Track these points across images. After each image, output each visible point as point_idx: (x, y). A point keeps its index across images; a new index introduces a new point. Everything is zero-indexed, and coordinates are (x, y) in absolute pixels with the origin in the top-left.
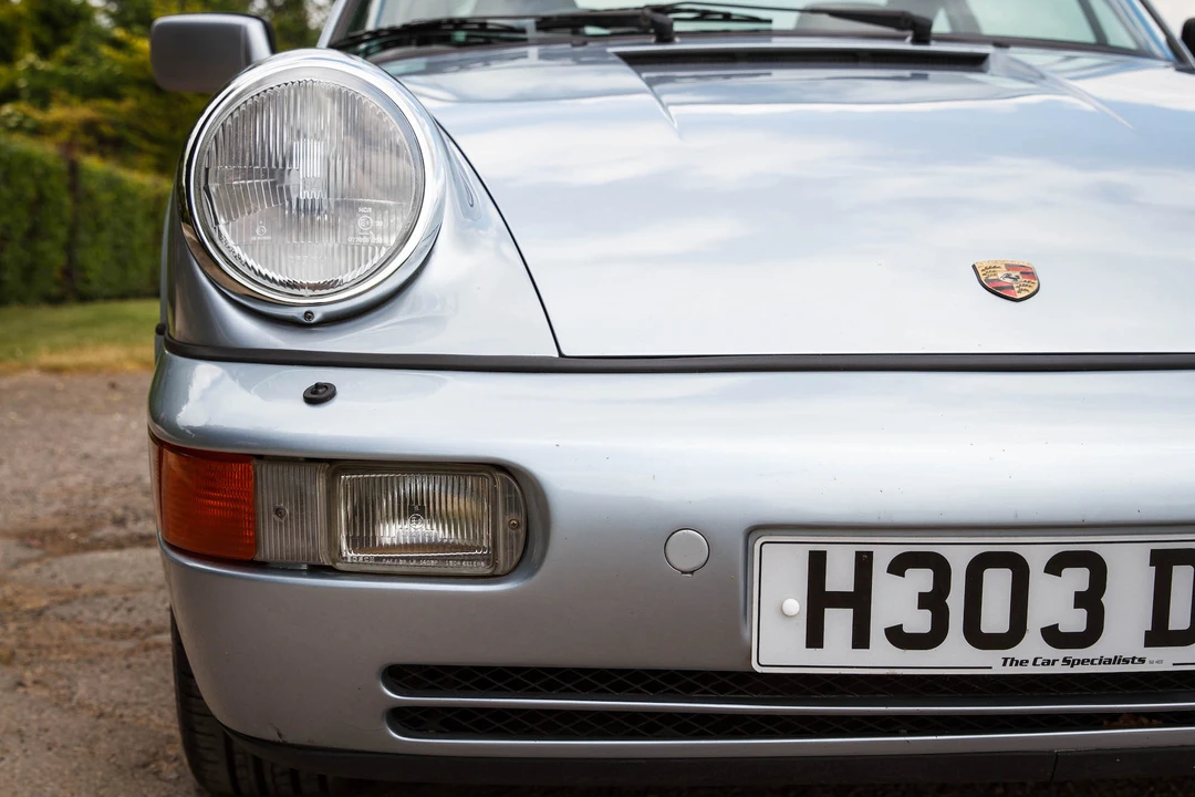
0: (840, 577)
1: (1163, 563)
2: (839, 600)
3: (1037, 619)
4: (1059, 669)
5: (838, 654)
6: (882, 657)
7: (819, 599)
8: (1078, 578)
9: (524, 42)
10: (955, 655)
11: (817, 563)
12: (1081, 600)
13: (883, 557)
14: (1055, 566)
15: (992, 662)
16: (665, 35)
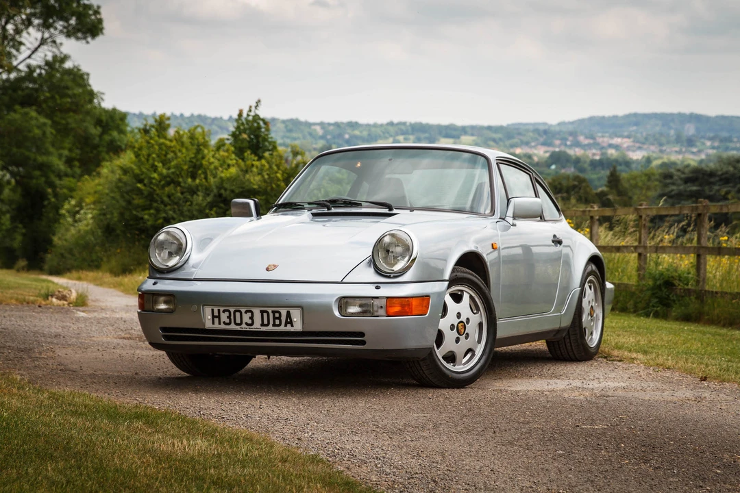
0: (216, 313)
1: (262, 312)
2: (216, 317)
3: (244, 321)
4: (248, 329)
5: (217, 326)
6: (223, 327)
7: (214, 317)
8: (249, 314)
9: (304, 209)
10: (233, 327)
11: (213, 310)
12: (250, 318)
13: (222, 309)
14: (246, 312)
15: (238, 328)
16: (329, 209)
